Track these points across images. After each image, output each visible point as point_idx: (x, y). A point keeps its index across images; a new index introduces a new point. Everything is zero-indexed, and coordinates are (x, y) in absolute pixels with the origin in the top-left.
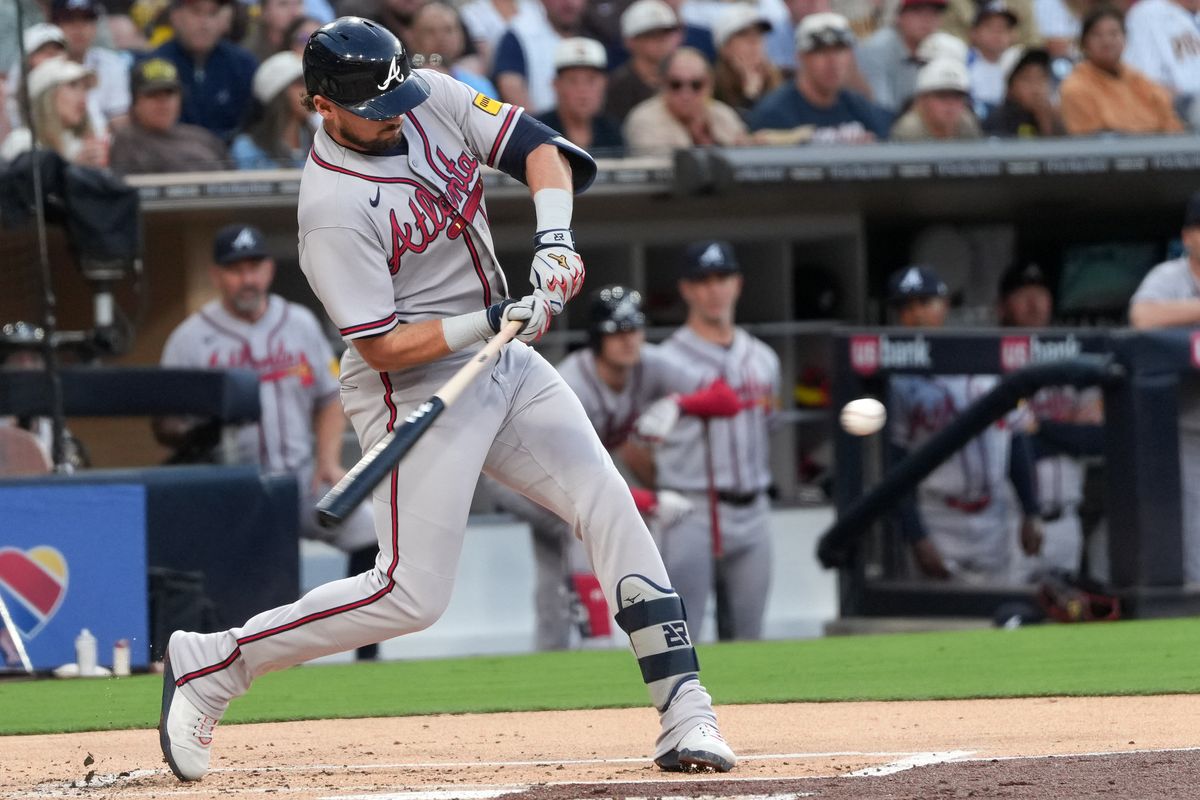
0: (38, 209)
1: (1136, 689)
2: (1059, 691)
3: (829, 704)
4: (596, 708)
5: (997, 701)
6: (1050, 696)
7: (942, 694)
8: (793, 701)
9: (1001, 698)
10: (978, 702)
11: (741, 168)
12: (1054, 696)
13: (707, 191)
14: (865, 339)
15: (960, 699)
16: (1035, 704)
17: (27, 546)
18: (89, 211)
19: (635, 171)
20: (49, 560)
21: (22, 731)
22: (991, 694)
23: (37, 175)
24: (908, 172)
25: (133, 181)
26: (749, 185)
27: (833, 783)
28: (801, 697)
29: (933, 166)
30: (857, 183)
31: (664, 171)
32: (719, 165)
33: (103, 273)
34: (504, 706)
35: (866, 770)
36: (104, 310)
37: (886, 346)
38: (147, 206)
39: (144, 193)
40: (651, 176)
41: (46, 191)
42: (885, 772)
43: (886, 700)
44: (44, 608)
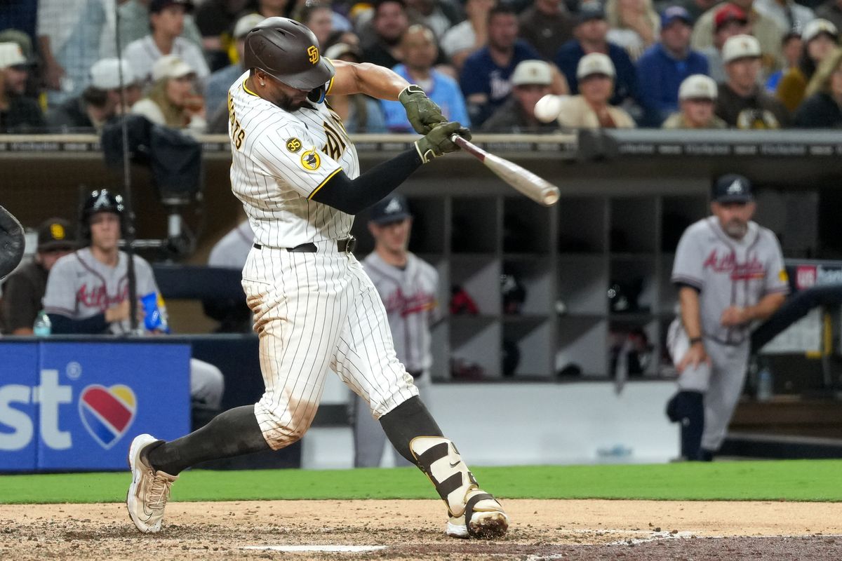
1: (827, 498)
2: (774, 498)
3: (617, 501)
5: (731, 502)
6: (767, 500)
7: (694, 497)
9: (735, 500)
11: (624, 144)
12: (771, 500)
16: (755, 505)
17: (108, 384)
19: (551, 143)
20: (124, 395)
22: (727, 498)
24: (740, 150)
29: (758, 147)
31: (571, 145)
33: (174, 201)
36: (175, 225)
38: (206, 156)
39: (206, 147)
41: (133, 143)
44: (120, 428)
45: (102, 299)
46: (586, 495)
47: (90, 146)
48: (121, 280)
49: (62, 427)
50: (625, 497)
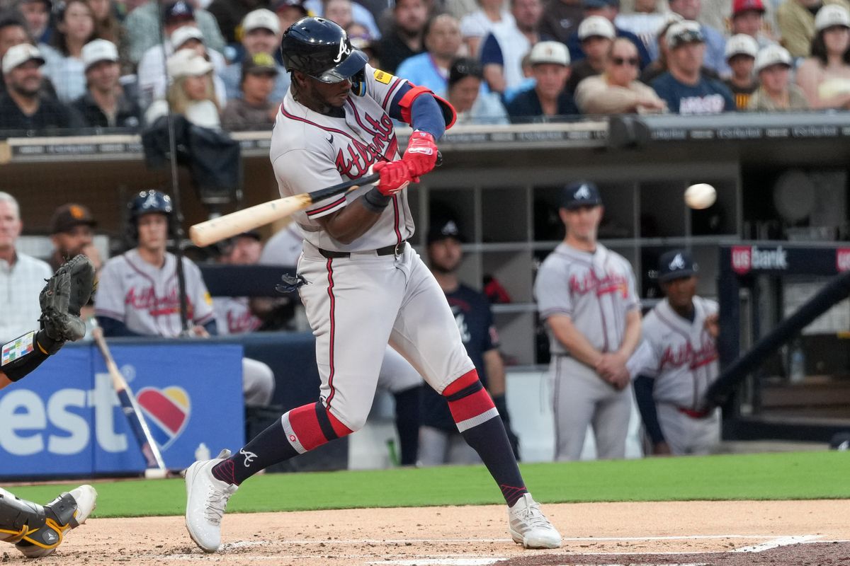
0: (172, 155)
3: (719, 502)
4: (556, 503)
5: (836, 501)
7: (797, 495)
8: (693, 500)
9: (839, 498)
10: (822, 501)
11: (656, 130)
13: (632, 145)
14: (741, 249)
15: (810, 499)
17: (163, 386)
18: (207, 157)
19: (582, 132)
20: (178, 396)
21: (162, 513)
22: (831, 496)
23: (171, 132)
24: (772, 133)
25: (236, 136)
26: (662, 142)
27: (723, 557)
28: (699, 496)
29: (790, 129)
30: (736, 140)
31: (601, 132)
32: (641, 128)
33: (215, 200)
34: (492, 501)
35: (745, 548)
37: (755, 254)
38: (246, 153)
39: (244, 145)
40: (593, 135)
41: (178, 142)
42: (758, 549)
43: (758, 500)
44: (175, 429)
45: (152, 301)
46: (686, 496)
47: (126, 147)
48: (170, 280)
49: (117, 430)
50: (726, 497)
